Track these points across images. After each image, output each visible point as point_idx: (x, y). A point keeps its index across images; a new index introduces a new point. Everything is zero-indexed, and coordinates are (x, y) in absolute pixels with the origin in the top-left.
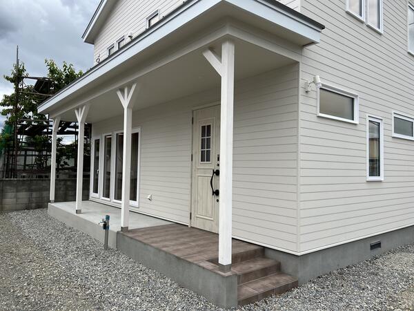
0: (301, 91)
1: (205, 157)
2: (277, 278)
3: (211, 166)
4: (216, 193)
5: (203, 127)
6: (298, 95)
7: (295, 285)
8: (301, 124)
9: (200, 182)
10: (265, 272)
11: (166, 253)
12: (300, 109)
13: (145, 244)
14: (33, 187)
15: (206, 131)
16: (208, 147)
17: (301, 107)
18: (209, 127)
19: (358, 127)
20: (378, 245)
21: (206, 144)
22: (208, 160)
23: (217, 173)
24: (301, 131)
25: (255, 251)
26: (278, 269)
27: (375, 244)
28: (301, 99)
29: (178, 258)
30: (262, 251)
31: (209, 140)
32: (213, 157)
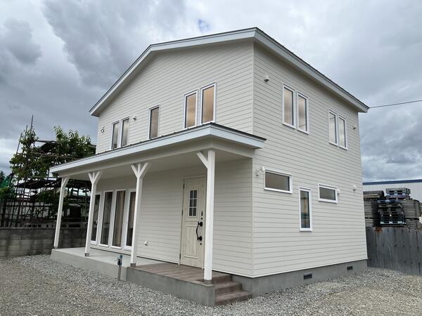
0: (254, 175)
1: (193, 212)
2: (240, 293)
3: (197, 219)
4: (200, 239)
5: (191, 192)
6: (252, 177)
7: (251, 297)
8: (254, 194)
9: (188, 230)
10: (232, 289)
11: (168, 278)
12: (253, 186)
13: (152, 274)
14: (36, 235)
15: (194, 194)
16: (195, 205)
17: (254, 185)
18: (196, 191)
19: (293, 196)
20: (310, 276)
21: (193, 203)
22: (195, 215)
23: (201, 224)
24: (254, 199)
25: (226, 276)
26: (241, 288)
27: (308, 275)
28: (254, 180)
29: (177, 280)
30: (231, 277)
31: (195, 201)
32: (198, 213)
